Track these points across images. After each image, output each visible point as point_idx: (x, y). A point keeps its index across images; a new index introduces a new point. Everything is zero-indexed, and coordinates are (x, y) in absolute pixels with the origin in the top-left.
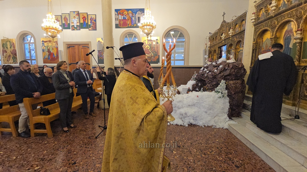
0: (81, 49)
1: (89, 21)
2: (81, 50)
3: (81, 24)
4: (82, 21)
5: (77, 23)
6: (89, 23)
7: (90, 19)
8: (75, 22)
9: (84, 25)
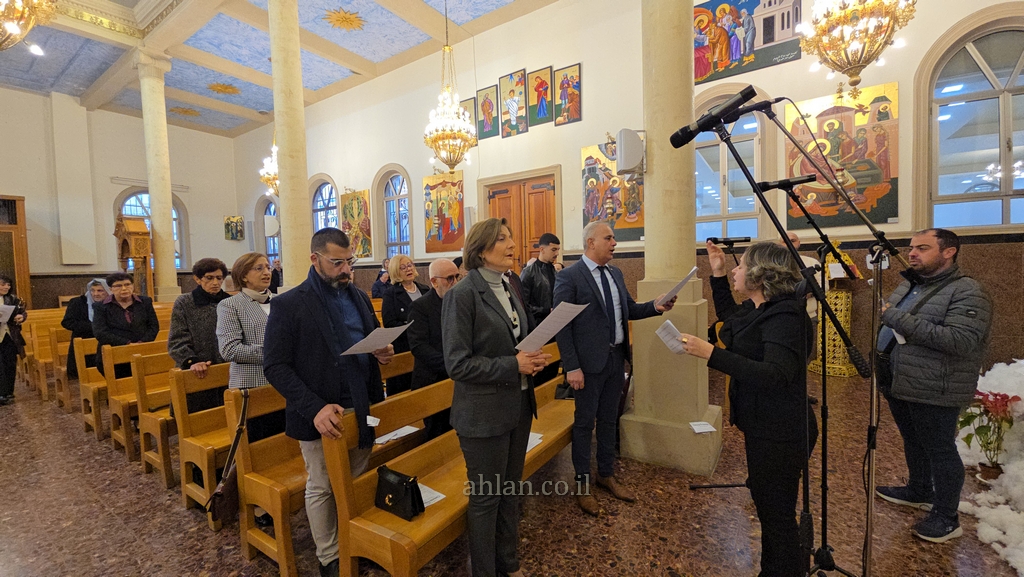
0: (527, 195)
1: (558, 92)
2: (527, 200)
3: (530, 109)
4: (533, 101)
5: (520, 109)
6: (558, 101)
7: (562, 87)
8: (513, 107)
9: (540, 112)
